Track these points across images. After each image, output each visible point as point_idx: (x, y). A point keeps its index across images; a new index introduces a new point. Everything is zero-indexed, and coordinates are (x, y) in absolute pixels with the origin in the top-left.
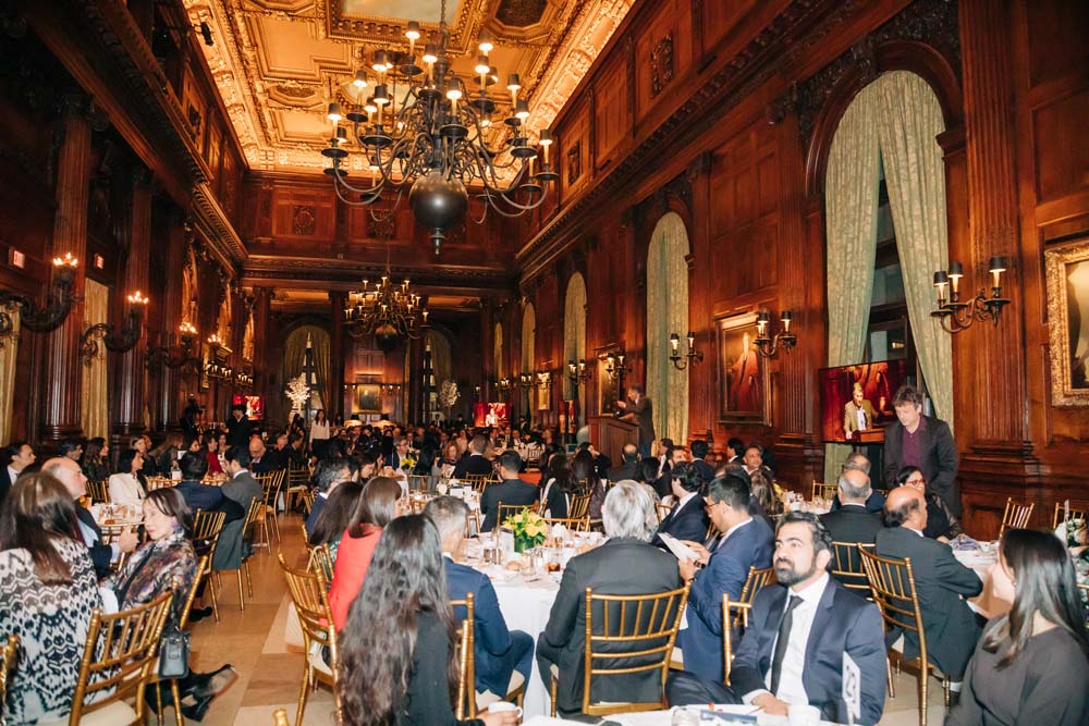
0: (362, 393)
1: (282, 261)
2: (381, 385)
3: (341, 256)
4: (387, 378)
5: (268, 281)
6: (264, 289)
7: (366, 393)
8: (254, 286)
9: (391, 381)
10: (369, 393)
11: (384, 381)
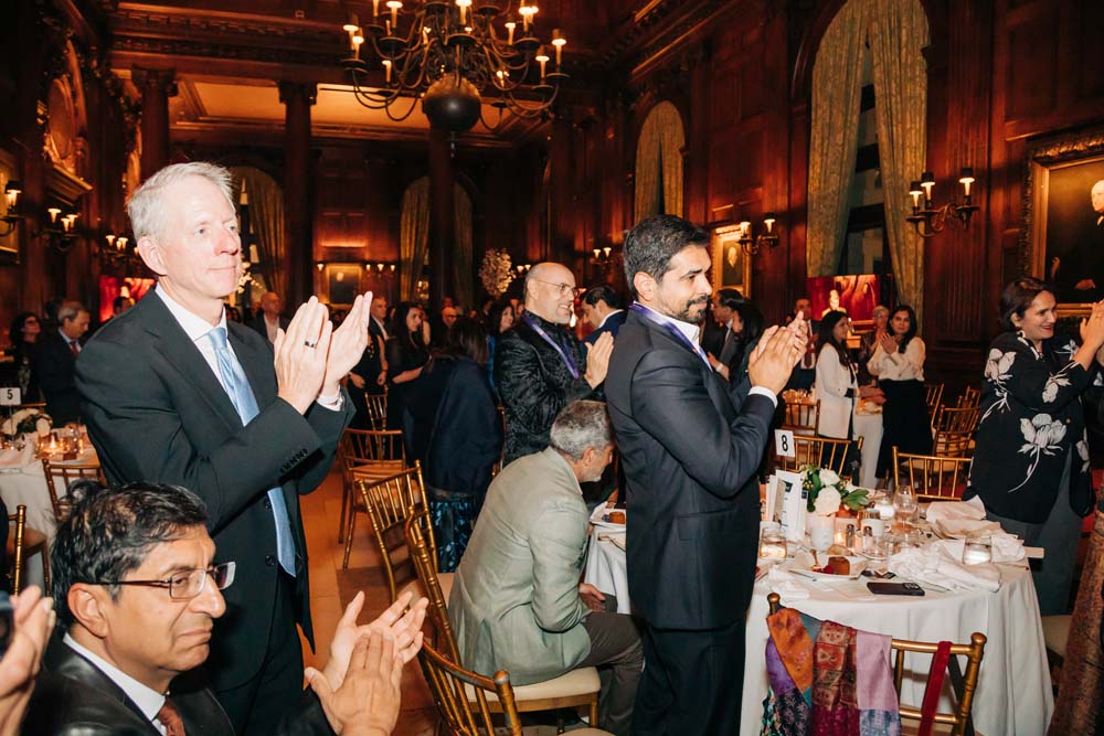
0: (333, 277)
1: (187, 18)
2: (363, 263)
3: (300, 14)
4: (372, 252)
5: (162, 59)
6: (152, 72)
7: (340, 277)
8: (135, 67)
9: (379, 257)
10: (345, 277)
11: (367, 256)
